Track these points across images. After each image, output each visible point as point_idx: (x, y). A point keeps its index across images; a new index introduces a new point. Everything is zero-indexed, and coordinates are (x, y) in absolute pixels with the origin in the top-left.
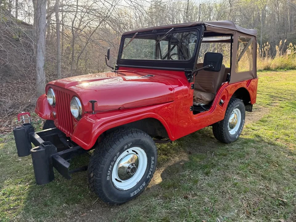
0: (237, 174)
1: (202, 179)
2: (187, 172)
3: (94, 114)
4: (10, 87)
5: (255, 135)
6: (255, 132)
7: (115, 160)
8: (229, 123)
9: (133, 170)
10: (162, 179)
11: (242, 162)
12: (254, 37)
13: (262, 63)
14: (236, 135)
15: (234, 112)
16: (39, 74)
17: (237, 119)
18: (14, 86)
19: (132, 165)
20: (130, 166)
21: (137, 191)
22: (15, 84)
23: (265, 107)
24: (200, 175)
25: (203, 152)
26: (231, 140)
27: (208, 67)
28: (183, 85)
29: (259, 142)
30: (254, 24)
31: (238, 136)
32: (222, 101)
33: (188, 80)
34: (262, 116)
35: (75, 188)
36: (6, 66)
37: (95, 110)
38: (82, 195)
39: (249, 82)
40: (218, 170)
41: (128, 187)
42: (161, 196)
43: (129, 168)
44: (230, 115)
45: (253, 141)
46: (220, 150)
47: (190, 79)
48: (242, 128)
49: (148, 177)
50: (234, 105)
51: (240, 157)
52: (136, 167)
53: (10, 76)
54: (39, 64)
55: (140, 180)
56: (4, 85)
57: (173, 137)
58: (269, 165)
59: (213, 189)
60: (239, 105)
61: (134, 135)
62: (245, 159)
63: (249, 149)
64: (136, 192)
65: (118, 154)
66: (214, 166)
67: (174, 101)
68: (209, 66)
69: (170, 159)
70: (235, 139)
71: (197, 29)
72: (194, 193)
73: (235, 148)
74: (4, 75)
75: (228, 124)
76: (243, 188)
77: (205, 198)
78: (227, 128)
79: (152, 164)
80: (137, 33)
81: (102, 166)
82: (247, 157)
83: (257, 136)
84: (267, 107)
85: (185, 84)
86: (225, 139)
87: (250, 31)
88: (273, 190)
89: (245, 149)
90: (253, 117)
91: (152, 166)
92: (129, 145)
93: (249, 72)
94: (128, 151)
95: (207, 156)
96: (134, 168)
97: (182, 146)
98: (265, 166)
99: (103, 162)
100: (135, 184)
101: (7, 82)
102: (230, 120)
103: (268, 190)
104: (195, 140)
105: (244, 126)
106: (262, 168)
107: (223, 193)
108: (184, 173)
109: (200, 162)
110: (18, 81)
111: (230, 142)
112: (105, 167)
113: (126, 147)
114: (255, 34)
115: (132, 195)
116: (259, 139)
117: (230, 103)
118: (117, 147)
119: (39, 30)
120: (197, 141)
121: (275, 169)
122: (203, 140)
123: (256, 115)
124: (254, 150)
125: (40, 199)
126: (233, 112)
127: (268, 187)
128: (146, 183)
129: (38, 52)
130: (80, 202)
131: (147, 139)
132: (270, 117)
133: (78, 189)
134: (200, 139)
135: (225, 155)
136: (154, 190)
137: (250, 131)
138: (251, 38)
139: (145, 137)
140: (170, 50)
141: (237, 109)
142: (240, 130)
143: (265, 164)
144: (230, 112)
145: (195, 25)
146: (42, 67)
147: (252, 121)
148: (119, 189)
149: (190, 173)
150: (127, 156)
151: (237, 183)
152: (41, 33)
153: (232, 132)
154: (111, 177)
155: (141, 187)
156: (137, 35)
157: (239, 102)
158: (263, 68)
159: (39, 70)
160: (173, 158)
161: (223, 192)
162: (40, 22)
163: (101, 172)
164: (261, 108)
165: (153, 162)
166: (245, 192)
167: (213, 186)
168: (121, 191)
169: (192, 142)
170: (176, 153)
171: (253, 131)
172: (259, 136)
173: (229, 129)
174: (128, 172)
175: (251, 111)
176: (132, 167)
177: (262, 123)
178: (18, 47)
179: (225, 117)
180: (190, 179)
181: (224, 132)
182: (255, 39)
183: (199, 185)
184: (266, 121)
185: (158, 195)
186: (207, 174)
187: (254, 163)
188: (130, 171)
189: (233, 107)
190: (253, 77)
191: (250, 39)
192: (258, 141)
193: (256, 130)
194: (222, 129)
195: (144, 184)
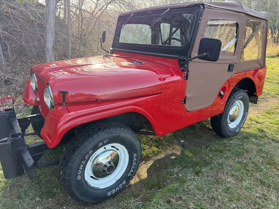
0: (232, 176)
1: (190, 180)
2: (176, 170)
3: (64, 106)
4: (24, 67)
5: (258, 129)
6: (259, 126)
7: (86, 158)
8: (230, 115)
9: (110, 169)
10: (148, 175)
11: (240, 162)
12: (265, 21)
13: (275, 48)
14: (236, 128)
15: (236, 104)
16: (48, 54)
17: (239, 112)
18: (28, 65)
19: (109, 163)
20: (106, 164)
21: (116, 190)
22: (29, 64)
23: (273, 97)
24: (189, 174)
25: (198, 146)
26: (230, 134)
27: (203, 56)
28: (174, 75)
29: (262, 138)
30: (270, 8)
31: (238, 130)
32: (222, 93)
33: (181, 69)
34: (269, 107)
35: (54, 179)
36: (21, 46)
37: (66, 101)
38: (59, 189)
39: (256, 71)
40: (211, 169)
41: (106, 185)
42: (141, 197)
43: (105, 166)
44: (231, 107)
45: (255, 136)
46: (217, 144)
47: (183, 68)
48: (244, 121)
49: (130, 174)
50: (236, 97)
51: (238, 156)
52: (113, 165)
53: (25, 55)
54: (48, 45)
55: (120, 178)
56: (19, 64)
57: (161, 133)
58: (270, 168)
59: (201, 193)
60: (242, 96)
61: (111, 130)
62: (243, 158)
63: (249, 146)
64: (114, 191)
65: (91, 152)
66: (206, 164)
67: (162, 93)
68: (205, 54)
69: (161, 151)
70: (235, 133)
71: (195, 10)
72: (178, 196)
73: (234, 143)
74: (19, 55)
75: (228, 117)
76: (236, 195)
77: (190, 204)
78: (227, 122)
79: (135, 162)
80: (133, 14)
81: (72, 165)
82: (246, 155)
83: (260, 131)
84: (275, 97)
85: (178, 74)
86: (223, 132)
87: (261, 14)
88: (271, 200)
89: (245, 146)
90: (258, 108)
91: (134, 164)
92: (105, 142)
93: (257, 61)
94: (105, 148)
95: (201, 151)
96: (111, 166)
97: (176, 137)
98: (265, 168)
99: (72, 160)
100: (114, 182)
101: (22, 61)
102: (231, 113)
103: (265, 199)
104: (192, 131)
105: (248, 118)
106: (262, 170)
107: (211, 200)
108: (172, 170)
109: (192, 157)
110: (32, 60)
111: (229, 136)
112: (75, 166)
113: (101, 144)
114: (267, 17)
115: (109, 194)
116: (262, 134)
117: (231, 95)
118: (90, 144)
119: (48, 12)
120: (194, 132)
121: (276, 173)
122: (200, 132)
123: (262, 105)
124: (255, 147)
125: (16, 189)
126: (234, 104)
127: (266, 196)
128: (127, 181)
129: (47, 33)
130: (55, 196)
131: (128, 134)
132: (277, 108)
133: (56, 181)
134: (198, 130)
135: (221, 152)
136: (136, 188)
137: (254, 124)
138: (261, 21)
139: (126, 132)
140: (171, 33)
141: (239, 101)
142: (241, 124)
143: (265, 166)
144: (231, 104)
145: (192, 5)
146: (51, 48)
147: (257, 113)
148: (94, 187)
149: (179, 170)
150: (104, 152)
151: (230, 188)
152: (51, 15)
153: (232, 125)
154: (83, 176)
155: (121, 186)
156: (133, 16)
157: (243, 93)
158: (276, 54)
159: (48, 51)
160: (164, 151)
161: (212, 197)
162: (49, 3)
163: (69, 172)
164: (269, 98)
165: (135, 159)
166: (238, 200)
167: (202, 189)
168: (96, 190)
169: (188, 134)
170: (168, 145)
171: (257, 124)
172: (263, 131)
173: (229, 121)
174: (104, 170)
175: (256, 103)
176: (108, 165)
177: (268, 115)
178: (34, 28)
179: (225, 110)
180: (178, 178)
181: (222, 125)
182: (267, 23)
183: (186, 186)
184: (273, 113)
185: (139, 195)
186: (197, 173)
187: (253, 163)
188: (106, 169)
189: (235, 98)
190: (261, 66)
191: (260, 23)
192: (260, 137)
193: (261, 123)
194: (221, 122)
195: (124, 183)
